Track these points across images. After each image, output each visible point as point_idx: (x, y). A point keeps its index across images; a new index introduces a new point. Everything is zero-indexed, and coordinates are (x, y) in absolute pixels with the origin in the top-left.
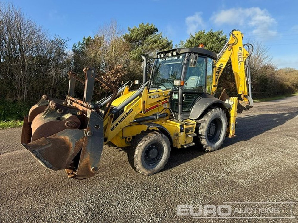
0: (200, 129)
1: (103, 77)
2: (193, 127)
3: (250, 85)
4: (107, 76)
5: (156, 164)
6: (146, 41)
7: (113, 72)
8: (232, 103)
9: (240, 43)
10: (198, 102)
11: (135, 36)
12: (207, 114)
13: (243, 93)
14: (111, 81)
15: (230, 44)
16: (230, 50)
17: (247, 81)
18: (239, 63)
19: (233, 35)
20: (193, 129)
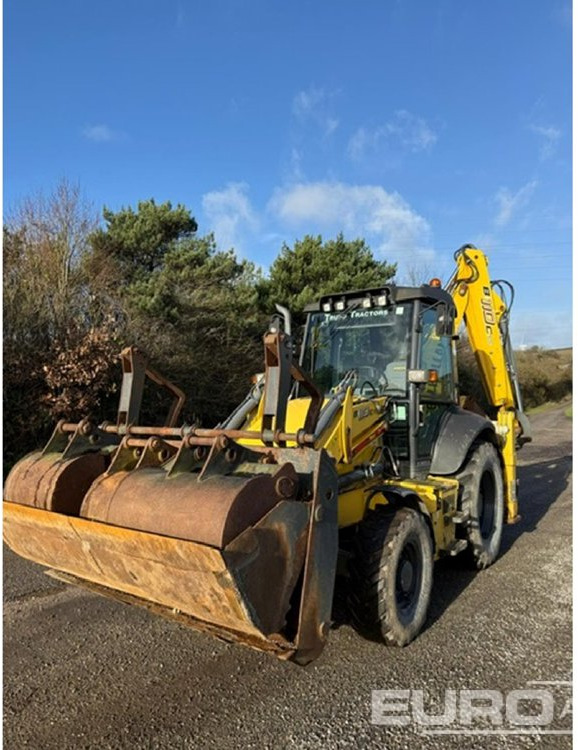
0: (465, 500)
1: (49, 370)
2: (453, 495)
3: (516, 382)
4: (60, 366)
5: (412, 607)
6: (170, 258)
7: (82, 354)
8: (506, 430)
9: (484, 280)
10: (445, 430)
11: (134, 240)
12: (473, 459)
13: (505, 405)
14: (76, 385)
15: (462, 280)
16: (463, 295)
17: (509, 373)
18: (488, 327)
19: (466, 258)
20: (453, 501)
